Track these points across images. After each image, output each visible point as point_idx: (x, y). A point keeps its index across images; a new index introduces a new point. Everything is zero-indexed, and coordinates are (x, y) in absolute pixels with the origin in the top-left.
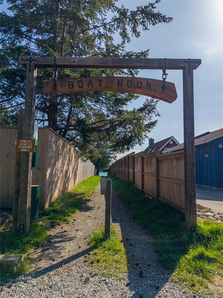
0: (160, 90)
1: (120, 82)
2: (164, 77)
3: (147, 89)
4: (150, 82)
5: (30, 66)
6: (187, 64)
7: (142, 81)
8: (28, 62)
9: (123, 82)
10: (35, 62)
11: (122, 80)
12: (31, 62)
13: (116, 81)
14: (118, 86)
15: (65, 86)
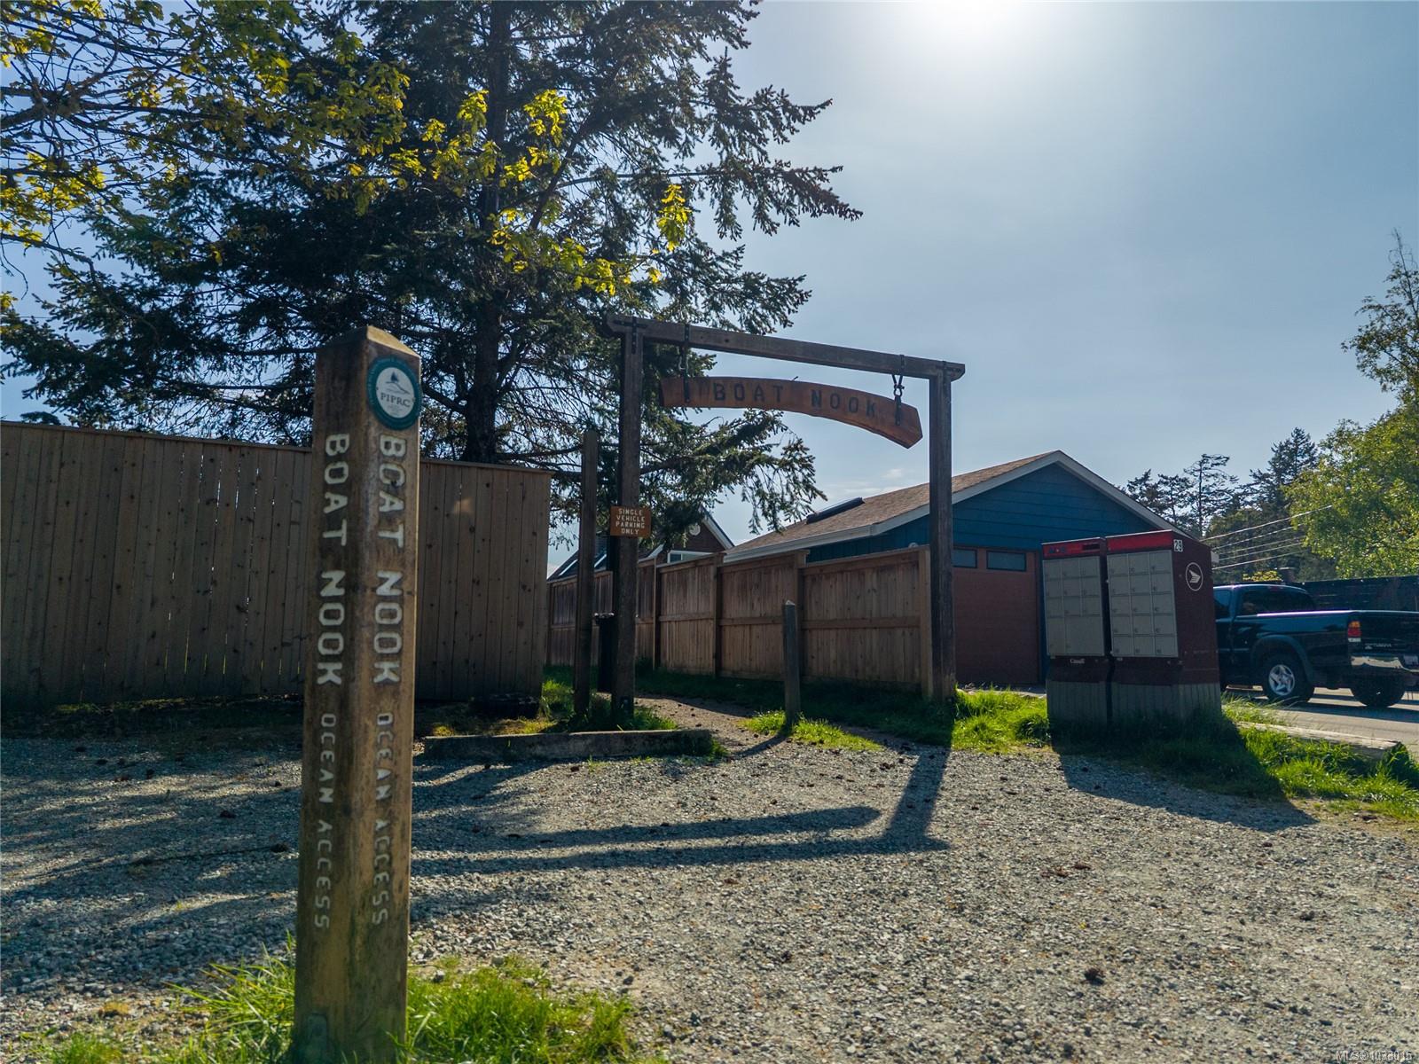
0: (892, 419)
1: (818, 395)
2: (898, 393)
3: (868, 414)
4: (873, 401)
5: (634, 339)
6: (940, 372)
7: (859, 397)
8: (629, 328)
9: (823, 395)
10: (644, 332)
11: (820, 392)
12: (634, 331)
13: (810, 394)
14: (813, 404)
15: (708, 393)
